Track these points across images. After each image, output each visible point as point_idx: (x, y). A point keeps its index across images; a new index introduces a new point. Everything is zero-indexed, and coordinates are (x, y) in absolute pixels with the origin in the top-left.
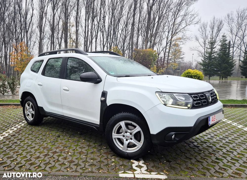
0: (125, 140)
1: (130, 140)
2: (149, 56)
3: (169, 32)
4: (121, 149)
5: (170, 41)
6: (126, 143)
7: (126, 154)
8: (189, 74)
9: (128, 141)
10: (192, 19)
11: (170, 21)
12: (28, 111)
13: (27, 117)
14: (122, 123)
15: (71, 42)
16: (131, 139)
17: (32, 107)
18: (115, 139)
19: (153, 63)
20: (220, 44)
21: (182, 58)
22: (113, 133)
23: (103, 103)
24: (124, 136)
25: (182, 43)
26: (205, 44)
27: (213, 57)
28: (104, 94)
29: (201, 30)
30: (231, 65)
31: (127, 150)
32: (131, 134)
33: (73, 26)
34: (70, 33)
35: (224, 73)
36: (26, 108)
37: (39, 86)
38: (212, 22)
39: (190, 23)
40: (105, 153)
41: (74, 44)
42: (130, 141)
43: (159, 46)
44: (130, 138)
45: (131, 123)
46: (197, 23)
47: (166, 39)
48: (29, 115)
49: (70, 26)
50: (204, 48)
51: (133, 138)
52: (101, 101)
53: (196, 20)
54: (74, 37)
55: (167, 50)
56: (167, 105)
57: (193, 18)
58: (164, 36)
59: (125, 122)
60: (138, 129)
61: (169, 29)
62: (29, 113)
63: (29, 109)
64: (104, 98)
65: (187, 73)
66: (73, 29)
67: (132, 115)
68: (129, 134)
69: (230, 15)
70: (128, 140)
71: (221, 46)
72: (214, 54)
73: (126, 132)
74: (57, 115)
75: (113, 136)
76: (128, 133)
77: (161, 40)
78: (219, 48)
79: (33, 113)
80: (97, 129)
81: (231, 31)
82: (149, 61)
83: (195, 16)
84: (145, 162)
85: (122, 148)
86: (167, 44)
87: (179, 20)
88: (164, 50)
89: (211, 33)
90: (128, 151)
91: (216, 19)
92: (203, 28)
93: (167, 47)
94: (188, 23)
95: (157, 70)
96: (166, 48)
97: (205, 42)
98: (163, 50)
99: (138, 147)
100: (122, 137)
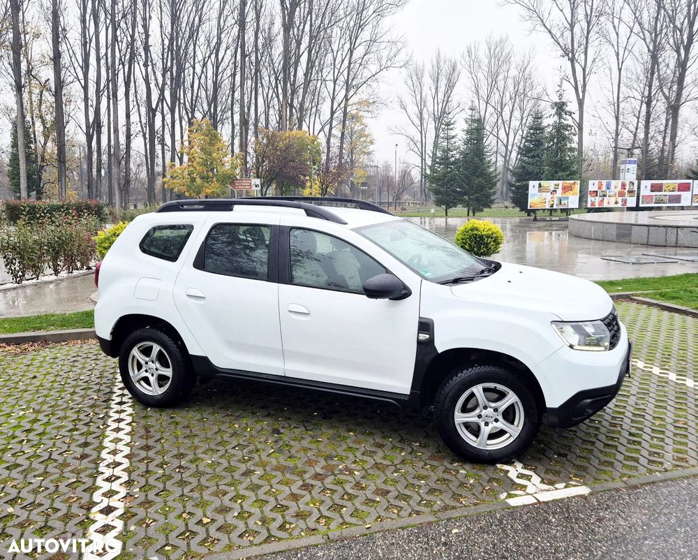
0: (482, 425)
3: (335, 82)
4: (474, 445)
5: (342, 105)
6: (486, 430)
7: (487, 453)
8: (476, 232)
9: (491, 426)
10: (392, 55)
11: (335, 49)
12: (144, 369)
13: (137, 385)
14: (478, 390)
16: (496, 420)
17: (161, 359)
18: (460, 425)
20: (465, 127)
21: (369, 154)
22: (456, 413)
23: (425, 347)
24: (480, 416)
25: (369, 115)
26: (421, 119)
27: (453, 159)
28: (426, 326)
29: (410, 83)
31: (487, 445)
32: (496, 410)
35: (477, 200)
36: (134, 359)
37: (190, 300)
38: (435, 63)
39: (389, 63)
40: (431, 458)
41: (49, 97)
42: (495, 424)
43: (313, 119)
44: (494, 419)
45: (496, 387)
46: (404, 65)
50: (420, 128)
51: (500, 418)
52: (419, 343)
53: (402, 57)
55: (336, 132)
56: (575, 347)
57: (394, 50)
58: (325, 93)
59: (483, 387)
60: (512, 398)
61: (336, 71)
62: (147, 375)
63: (147, 363)
64: (428, 336)
67: (494, 369)
68: (492, 410)
69: (473, 51)
70: (490, 424)
71: (467, 132)
72: (455, 152)
73: (485, 408)
74: (264, 376)
75: (455, 420)
76: (489, 409)
78: (464, 137)
80: (399, 405)
81: (478, 91)
83: (399, 45)
84: (524, 464)
85: (475, 442)
86: (333, 113)
88: (327, 129)
89: (434, 91)
91: (442, 56)
92: (415, 78)
93: (334, 123)
94: (384, 62)
95: (322, 189)
96: (331, 123)
97: (421, 114)
98: (322, 128)
99: (511, 436)
100: (477, 418)
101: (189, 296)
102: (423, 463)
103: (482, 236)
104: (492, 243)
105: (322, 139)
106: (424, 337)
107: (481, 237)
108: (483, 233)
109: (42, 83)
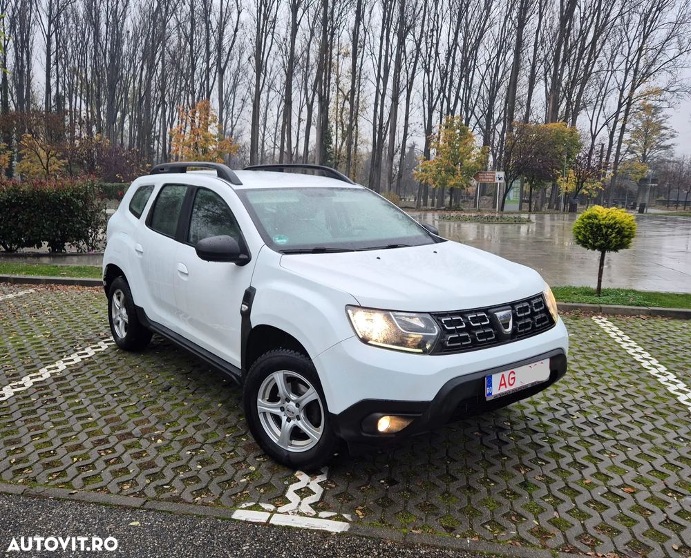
0: (284, 419)
1: (296, 420)
2: (553, 144)
3: (627, 73)
4: (275, 440)
6: (288, 426)
7: (286, 454)
9: (293, 422)
12: (118, 314)
14: (279, 377)
15: (340, 100)
16: (298, 418)
18: (264, 414)
19: (566, 165)
22: (259, 400)
23: (245, 320)
24: (282, 409)
28: (249, 296)
31: (291, 445)
32: (298, 405)
33: (346, 55)
34: (337, 74)
41: (347, 105)
42: (296, 422)
43: (597, 112)
44: (295, 415)
45: (299, 378)
48: (119, 323)
49: (339, 54)
51: (302, 415)
52: (242, 312)
56: (369, 342)
58: (612, 84)
59: (284, 375)
60: (312, 394)
62: (120, 319)
63: (119, 309)
64: (247, 308)
66: (346, 65)
68: (294, 404)
73: (288, 400)
75: (258, 407)
76: (291, 403)
77: (601, 96)
80: (238, 383)
82: (555, 159)
84: (329, 479)
85: (277, 437)
86: (620, 105)
88: (612, 122)
90: (291, 449)
94: (684, 45)
96: (617, 117)
98: (606, 123)
99: (311, 442)
100: (279, 411)
101: (136, 250)
107: (599, 227)
108: (601, 222)
109: (346, 94)
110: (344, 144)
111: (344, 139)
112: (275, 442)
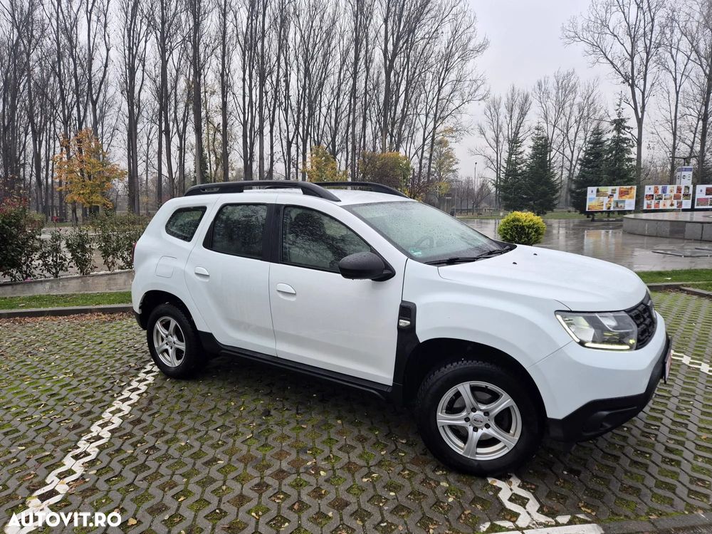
0: (470, 429)
1: (484, 428)
2: (393, 168)
3: (427, 116)
4: (461, 452)
5: (431, 134)
6: (474, 436)
7: (476, 464)
8: (517, 223)
9: (480, 432)
10: (472, 91)
11: (428, 90)
12: (165, 342)
13: (160, 356)
14: (464, 388)
15: (212, 132)
16: (487, 426)
17: (177, 331)
18: (443, 427)
20: (532, 144)
21: (454, 171)
22: (439, 414)
23: (406, 335)
24: (467, 419)
25: (454, 140)
26: (497, 141)
27: (520, 171)
28: (407, 311)
29: (488, 113)
30: (553, 188)
31: (477, 453)
32: (486, 413)
33: (213, 93)
34: (206, 109)
35: (541, 205)
36: (158, 331)
37: (198, 278)
38: (510, 96)
39: (470, 97)
40: (414, 461)
41: (219, 136)
42: (485, 430)
43: (409, 145)
44: (483, 424)
45: (487, 387)
46: (483, 99)
47: (421, 130)
48: (166, 351)
49: (206, 92)
50: (496, 150)
51: (492, 423)
52: (400, 329)
53: (481, 92)
54: (218, 119)
55: (426, 155)
56: (586, 345)
57: (475, 86)
58: (419, 125)
59: (470, 386)
60: (506, 401)
61: (428, 108)
62: (167, 347)
63: (167, 336)
64: (409, 322)
65: (513, 221)
66: (215, 101)
67: (490, 367)
68: (482, 414)
69: (543, 85)
70: (480, 430)
71: (534, 148)
72: (522, 165)
73: (474, 410)
74: (259, 356)
75: (438, 421)
76: (478, 412)
77: (412, 134)
78: (531, 152)
79: (182, 346)
80: (382, 397)
81: (546, 117)
83: (479, 82)
84: (522, 481)
85: (462, 449)
86: (424, 140)
87: (447, 90)
88: (420, 153)
89: (508, 119)
90: (479, 458)
91: (516, 90)
92: (492, 109)
93: (426, 148)
94: (465, 97)
96: (423, 148)
97: (497, 137)
98: (416, 153)
99: (505, 446)
100: (464, 422)
101: (197, 274)
102: (401, 467)
103: (523, 226)
104: (533, 233)
105: (415, 160)
106: (405, 323)
107: (522, 228)
108: (524, 224)
109: (216, 125)
110: (219, 169)
111: (217, 165)
112: (461, 453)
